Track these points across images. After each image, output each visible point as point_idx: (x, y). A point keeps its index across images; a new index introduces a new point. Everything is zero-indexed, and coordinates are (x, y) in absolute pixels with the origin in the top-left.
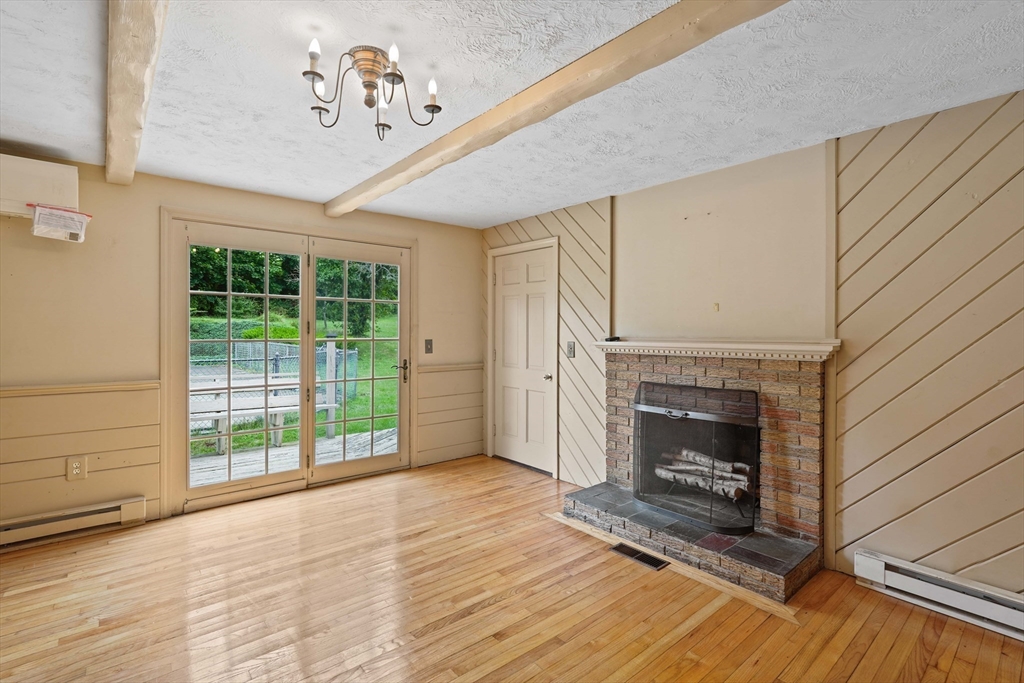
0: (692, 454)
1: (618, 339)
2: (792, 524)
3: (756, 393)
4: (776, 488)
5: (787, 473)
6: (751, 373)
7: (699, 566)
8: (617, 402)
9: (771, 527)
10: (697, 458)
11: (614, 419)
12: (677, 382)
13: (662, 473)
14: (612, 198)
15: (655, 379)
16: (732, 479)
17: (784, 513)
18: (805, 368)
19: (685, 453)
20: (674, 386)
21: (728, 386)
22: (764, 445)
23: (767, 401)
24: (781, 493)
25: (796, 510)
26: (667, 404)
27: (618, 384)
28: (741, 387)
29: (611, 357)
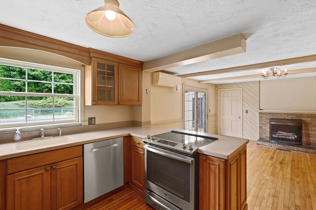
0: (281, 132)
1: (262, 110)
2: (310, 143)
3: (301, 120)
4: (306, 137)
5: (309, 134)
6: (300, 116)
7: (297, 151)
8: (262, 122)
9: (305, 144)
10: (283, 133)
11: (262, 126)
12: (280, 118)
13: (274, 136)
14: (259, 81)
15: (274, 117)
16: (292, 136)
17: (308, 141)
18: (312, 116)
19: (279, 132)
20: (279, 119)
21: (294, 118)
22: (303, 129)
23: (304, 121)
24: (307, 138)
25: (311, 141)
26: (277, 122)
27: (263, 118)
28: (297, 119)
29: (260, 113)
